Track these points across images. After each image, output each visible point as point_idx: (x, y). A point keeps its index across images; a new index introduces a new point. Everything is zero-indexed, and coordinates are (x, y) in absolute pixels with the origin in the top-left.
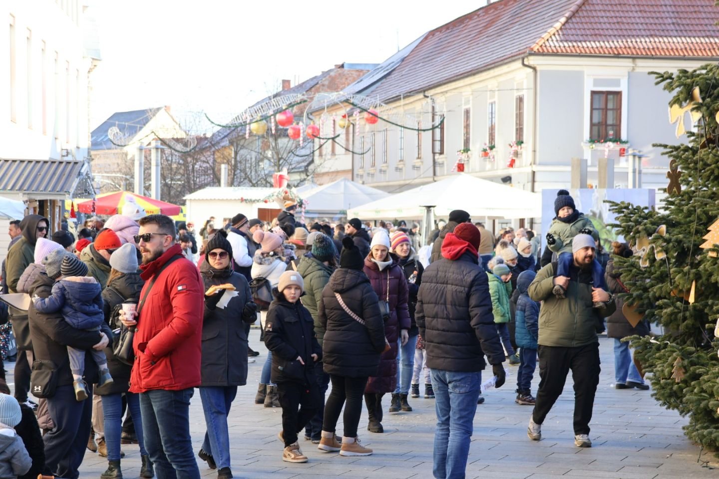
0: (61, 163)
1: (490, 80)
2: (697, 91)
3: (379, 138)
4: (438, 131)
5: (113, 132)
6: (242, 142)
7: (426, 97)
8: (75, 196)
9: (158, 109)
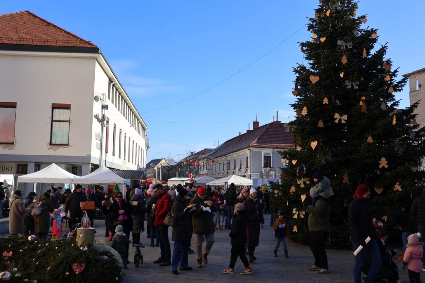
0: (139, 171)
1: (241, 153)
2: (288, 156)
3: (214, 166)
4: (228, 165)
5: (151, 164)
6: (181, 167)
7: (225, 156)
8: (142, 179)
9: (162, 159)
